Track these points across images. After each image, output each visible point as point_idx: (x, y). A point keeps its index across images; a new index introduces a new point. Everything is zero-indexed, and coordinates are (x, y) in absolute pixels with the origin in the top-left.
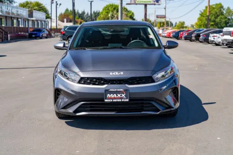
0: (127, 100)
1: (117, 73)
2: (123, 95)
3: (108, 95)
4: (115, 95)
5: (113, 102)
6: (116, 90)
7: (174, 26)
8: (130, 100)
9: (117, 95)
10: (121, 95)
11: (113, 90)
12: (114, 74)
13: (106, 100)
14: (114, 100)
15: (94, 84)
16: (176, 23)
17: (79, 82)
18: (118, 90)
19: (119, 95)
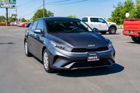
0: (99, 60)
1: (92, 45)
2: (96, 57)
3: (89, 57)
4: (92, 57)
5: (92, 61)
6: (92, 54)
7: (18, 20)
8: (100, 59)
9: (93, 57)
10: (95, 57)
11: (91, 55)
12: (90, 46)
13: (88, 60)
14: (92, 60)
15: (80, 52)
16: (19, 19)
17: (72, 51)
18: (94, 54)
19: (94, 57)
